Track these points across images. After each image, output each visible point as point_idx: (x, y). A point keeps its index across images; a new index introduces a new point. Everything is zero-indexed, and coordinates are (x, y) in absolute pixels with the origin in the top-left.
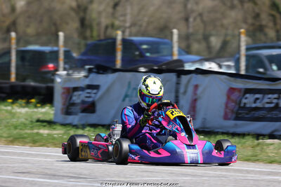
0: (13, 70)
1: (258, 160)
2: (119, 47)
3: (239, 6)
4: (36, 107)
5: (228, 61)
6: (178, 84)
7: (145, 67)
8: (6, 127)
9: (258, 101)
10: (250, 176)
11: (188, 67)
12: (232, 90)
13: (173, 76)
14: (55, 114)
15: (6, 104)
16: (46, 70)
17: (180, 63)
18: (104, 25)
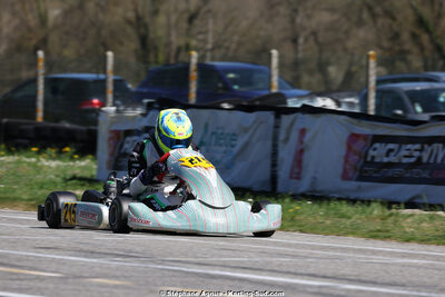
0: (40, 105)
1: (389, 237)
2: (194, 74)
4: (72, 159)
5: (350, 96)
6: (277, 127)
7: (229, 103)
8: (27, 185)
9: (392, 154)
10: (376, 259)
11: (292, 103)
12: (354, 137)
13: (269, 116)
14: (99, 169)
15: (29, 153)
16: (90, 107)
17: (281, 97)
18: (174, 47)
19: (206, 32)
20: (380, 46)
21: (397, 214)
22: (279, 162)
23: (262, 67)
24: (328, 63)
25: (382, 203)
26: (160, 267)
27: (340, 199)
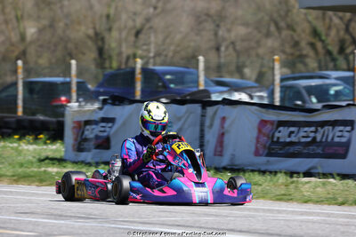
0: (20, 103)
1: (291, 200)
2: (139, 76)
3: (276, 34)
4: (45, 143)
5: (260, 91)
6: (203, 116)
7: (167, 98)
8: (10, 164)
9: (293, 135)
10: (281, 216)
11: (215, 97)
12: (263, 123)
13: (197, 108)
14: (66, 151)
15: (11, 140)
16: (59, 103)
17: (207, 93)
18: (124, 56)
19: (149, 44)
20: (284, 52)
21: (297, 181)
22: (205, 144)
23: (192, 70)
24: (244, 66)
25: (286, 173)
26: (113, 226)
27: (253, 171)
